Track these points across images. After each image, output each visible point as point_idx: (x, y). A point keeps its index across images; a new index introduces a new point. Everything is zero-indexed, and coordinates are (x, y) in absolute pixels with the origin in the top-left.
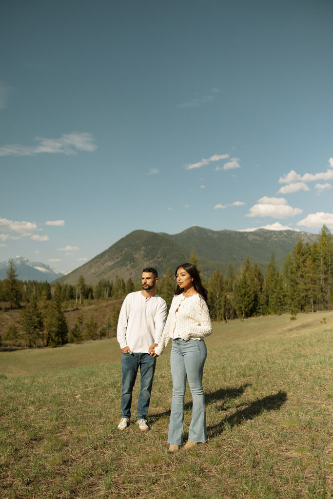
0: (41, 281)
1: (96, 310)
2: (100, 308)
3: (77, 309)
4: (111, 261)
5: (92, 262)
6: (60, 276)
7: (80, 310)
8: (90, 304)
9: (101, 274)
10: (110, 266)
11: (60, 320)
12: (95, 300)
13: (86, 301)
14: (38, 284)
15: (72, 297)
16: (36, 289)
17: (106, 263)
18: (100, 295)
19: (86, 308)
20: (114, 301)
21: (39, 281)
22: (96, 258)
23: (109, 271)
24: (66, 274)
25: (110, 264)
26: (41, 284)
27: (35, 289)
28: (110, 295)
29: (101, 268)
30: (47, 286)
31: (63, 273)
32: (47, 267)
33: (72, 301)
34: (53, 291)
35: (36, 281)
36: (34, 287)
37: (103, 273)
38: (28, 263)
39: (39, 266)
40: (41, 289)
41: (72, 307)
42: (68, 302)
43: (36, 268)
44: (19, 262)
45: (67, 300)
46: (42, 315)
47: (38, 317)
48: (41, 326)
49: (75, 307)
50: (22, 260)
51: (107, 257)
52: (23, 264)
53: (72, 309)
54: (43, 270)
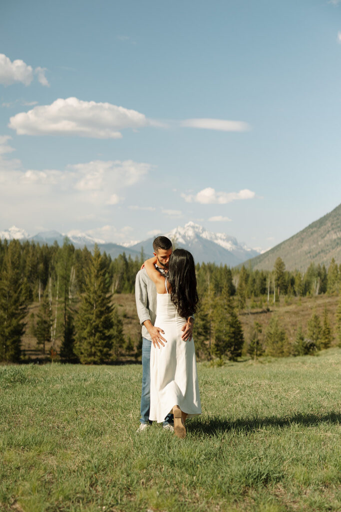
0: (221, 264)
1: (296, 313)
2: (303, 311)
3: (268, 310)
4: (335, 232)
5: (305, 234)
6: (254, 256)
7: (271, 311)
8: (289, 304)
9: (319, 253)
10: (335, 240)
11: (232, 326)
12: (298, 298)
13: (283, 298)
14: (216, 268)
15: (263, 291)
16: (211, 278)
17: (328, 235)
18: (306, 290)
19: (282, 309)
20: (327, 300)
21: (218, 265)
22: (311, 226)
23: (333, 248)
24: (262, 252)
25: (334, 237)
26: (221, 268)
27: (209, 277)
28: (323, 290)
29: (320, 243)
30: (229, 273)
31: (258, 251)
32: (235, 243)
33: (261, 297)
34: (236, 281)
35: (214, 264)
36: (208, 275)
37: (322, 251)
38: (205, 235)
39: (221, 239)
40: (219, 277)
41: (261, 307)
42: (256, 299)
43: (216, 242)
44: (191, 233)
45: (256, 296)
46: (209, 318)
47: (203, 320)
48: (206, 332)
49: (265, 308)
50: (197, 230)
51: (329, 224)
52: (197, 236)
53: (260, 310)
54: (227, 245)
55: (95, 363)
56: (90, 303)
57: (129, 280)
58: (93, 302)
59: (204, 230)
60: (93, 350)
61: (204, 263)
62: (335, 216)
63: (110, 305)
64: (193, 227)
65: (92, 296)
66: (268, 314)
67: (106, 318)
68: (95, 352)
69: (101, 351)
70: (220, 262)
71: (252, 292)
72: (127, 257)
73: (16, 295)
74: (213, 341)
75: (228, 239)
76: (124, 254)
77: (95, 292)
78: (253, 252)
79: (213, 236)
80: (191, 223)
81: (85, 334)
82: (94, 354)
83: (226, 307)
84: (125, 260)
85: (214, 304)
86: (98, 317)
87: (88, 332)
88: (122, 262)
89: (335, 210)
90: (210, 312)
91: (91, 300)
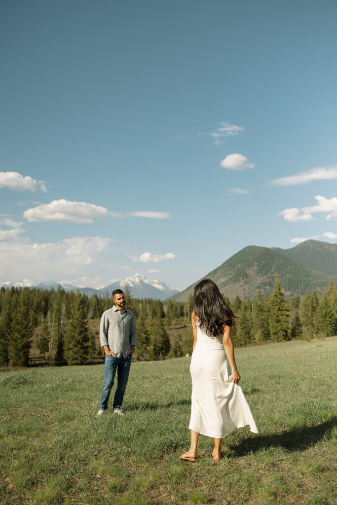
0: (156, 299)
3: (185, 326)
4: (224, 278)
6: (176, 293)
7: (187, 327)
10: (223, 282)
11: (163, 337)
14: (153, 301)
15: (182, 314)
16: (150, 307)
21: (154, 299)
23: (223, 287)
24: (181, 291)
25: (223, 280)
26: (156, 301)
30: (161, 304)
31: (178, 290)
32: (164, 285)
33: (181, 318)
34: (165, 309)
35: (152, 299)
36: (148, 305)
38: (146, 281)
39: (156, 284)
40: (155, 307)
41: (181, 324)
42: (178, 319)
43: (153, 285)
44: (137, 280)
45: (178, 317)
46: (149, 333)
47: (145, 334)
48: (148, 342)
49: (183, 325)
50: (141, 278)
51: (220, 273)
52: (141, 282)
53: (180, 326)
54: (160, 287)
55: (77, 364)
56: (74, 326)
57: (99, 310)
58: (76, 325)
59: (145, 278)
60: (76, 356)
61: (145, 299)
62: (223, 268)
63: (87, 327)
64: (139, 277)
65: (75, 321)
66: (185, 329)
67: (84, 335)
68: (77, 357)
69: (81, 357)
70: (155, 297)
71: (175, 315)
72: (98, 296)
73: (26, 322)
74: (152, 347)
75: (160, 283)
76: (96, 294)
77: (77, 319)
78: (176, 291)
79: (151, 282)
80: (137, 274)
81: (71, 346)
82: (77, 359)
83: (160, 325)
84: (97, 298)
85: (152, 324)
86: (80, 334)
87: (73, 345)
88: (95, 299)
89: (223, 264)
90: (150, 329)
91: (75, 324)
